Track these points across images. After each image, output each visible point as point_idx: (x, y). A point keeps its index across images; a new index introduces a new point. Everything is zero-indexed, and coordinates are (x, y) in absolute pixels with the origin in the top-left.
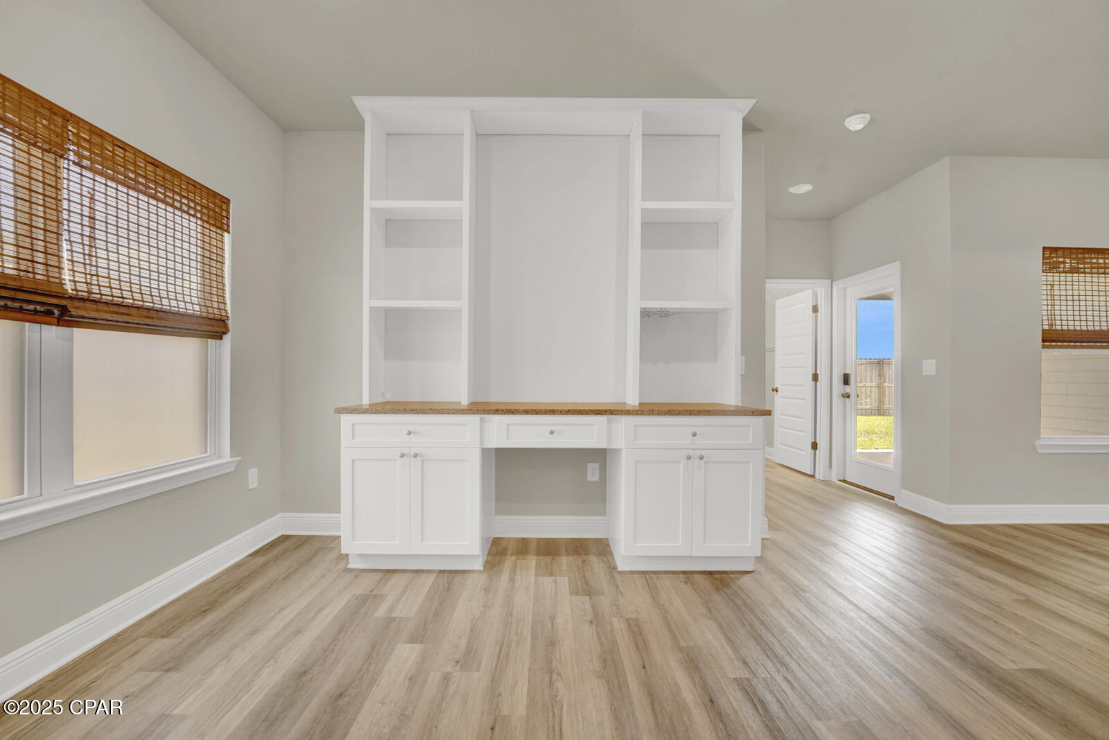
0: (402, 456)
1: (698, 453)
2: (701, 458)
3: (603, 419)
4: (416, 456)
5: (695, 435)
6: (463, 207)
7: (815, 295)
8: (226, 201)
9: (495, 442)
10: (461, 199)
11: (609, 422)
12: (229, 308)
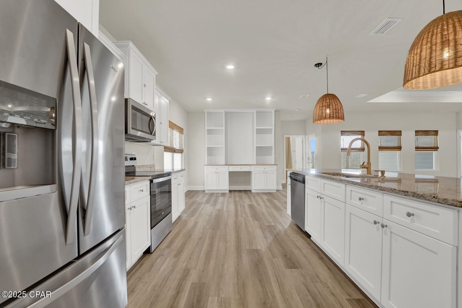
0: (215, 173)
1: (265, 172)
2: (266, 172)
3: (249, 166)
4: (218, 173)
5: (265, 168)
6: (224, 128)
7: (302, 138)
8: (183, 129)
9: (231, 170)
10: (223, 127)
11: (250, 167)
12: (183, 148)
